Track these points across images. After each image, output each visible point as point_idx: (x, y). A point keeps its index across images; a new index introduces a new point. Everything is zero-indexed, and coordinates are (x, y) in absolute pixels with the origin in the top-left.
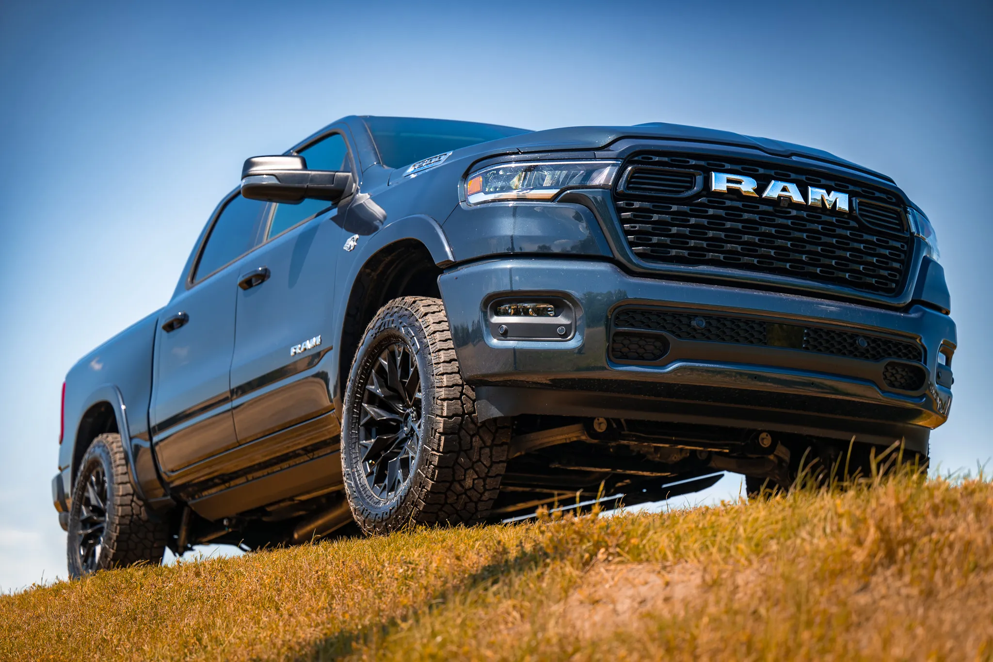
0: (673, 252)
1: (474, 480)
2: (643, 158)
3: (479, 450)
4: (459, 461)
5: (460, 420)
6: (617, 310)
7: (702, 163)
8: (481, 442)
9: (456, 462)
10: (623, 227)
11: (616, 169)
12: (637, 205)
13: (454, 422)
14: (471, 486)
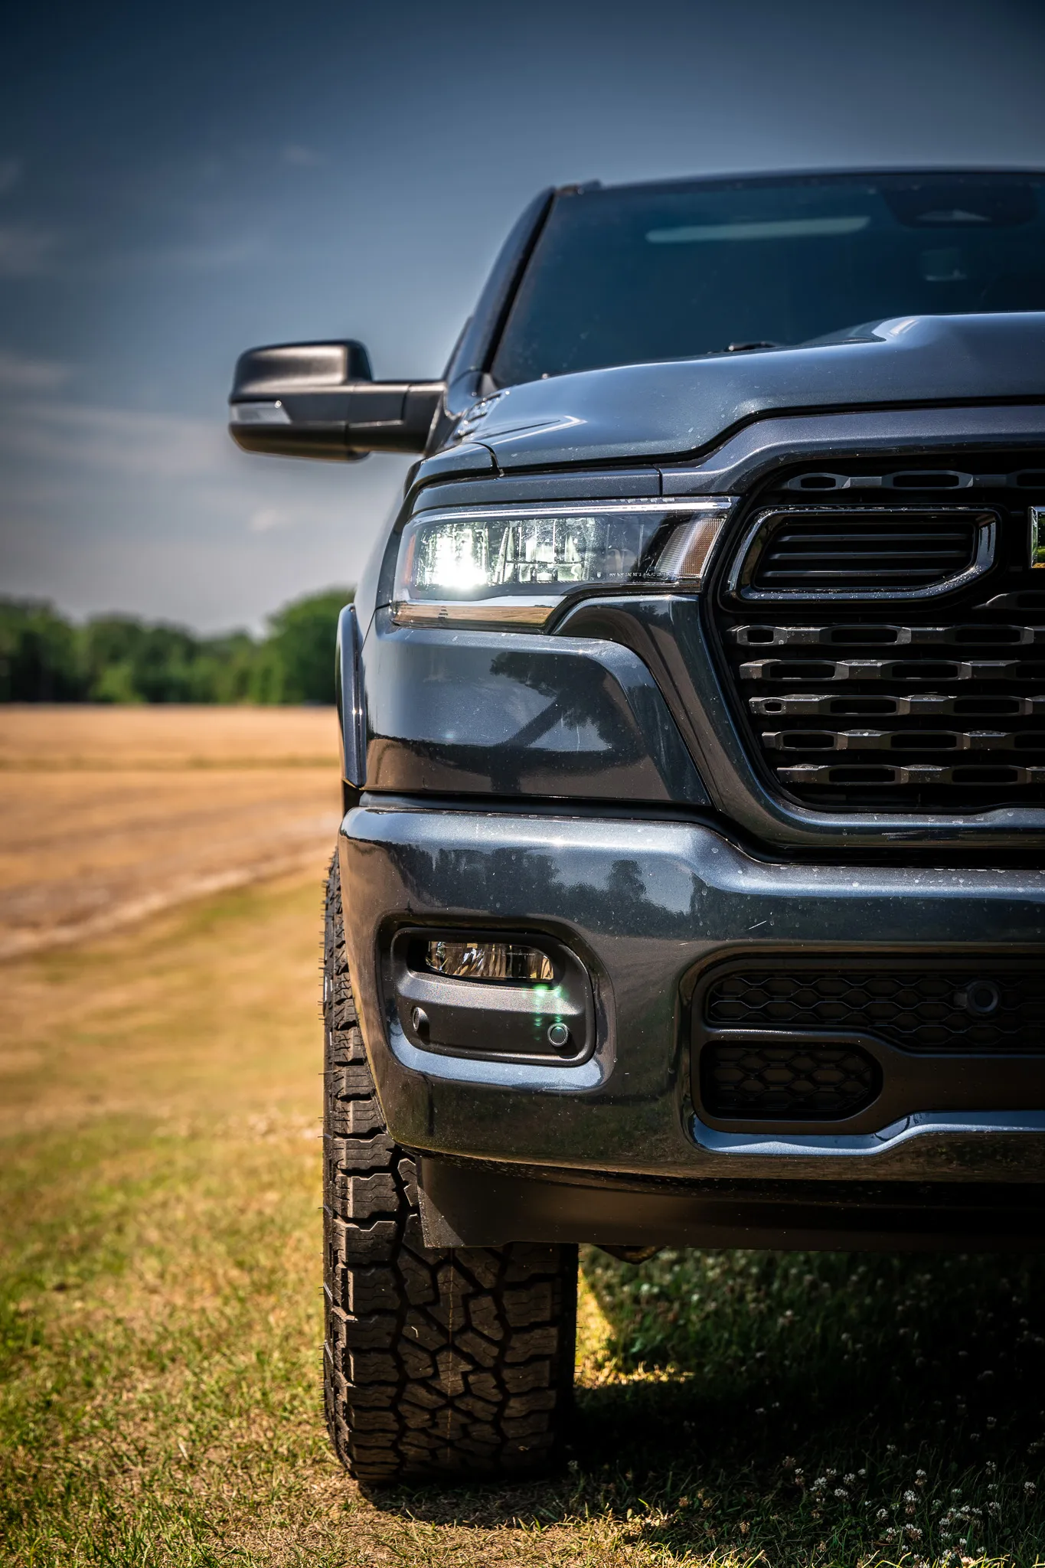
0: (906, 772)
1: (465, 1375)
2: (804, 483)
3: (460, 1302)
4: (405, 1331)
5: (391, 1230)
6: (706, 979)
7: (1001, 479)
8: (462, 1281)
9: (398, 1336)
10: (748, 704)
11: (720, 525)
12: (783, 634)
13: (377, 1235)
14: (461, 1388)
